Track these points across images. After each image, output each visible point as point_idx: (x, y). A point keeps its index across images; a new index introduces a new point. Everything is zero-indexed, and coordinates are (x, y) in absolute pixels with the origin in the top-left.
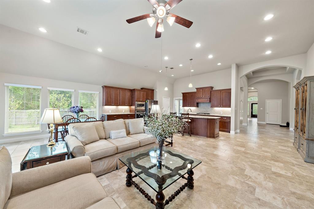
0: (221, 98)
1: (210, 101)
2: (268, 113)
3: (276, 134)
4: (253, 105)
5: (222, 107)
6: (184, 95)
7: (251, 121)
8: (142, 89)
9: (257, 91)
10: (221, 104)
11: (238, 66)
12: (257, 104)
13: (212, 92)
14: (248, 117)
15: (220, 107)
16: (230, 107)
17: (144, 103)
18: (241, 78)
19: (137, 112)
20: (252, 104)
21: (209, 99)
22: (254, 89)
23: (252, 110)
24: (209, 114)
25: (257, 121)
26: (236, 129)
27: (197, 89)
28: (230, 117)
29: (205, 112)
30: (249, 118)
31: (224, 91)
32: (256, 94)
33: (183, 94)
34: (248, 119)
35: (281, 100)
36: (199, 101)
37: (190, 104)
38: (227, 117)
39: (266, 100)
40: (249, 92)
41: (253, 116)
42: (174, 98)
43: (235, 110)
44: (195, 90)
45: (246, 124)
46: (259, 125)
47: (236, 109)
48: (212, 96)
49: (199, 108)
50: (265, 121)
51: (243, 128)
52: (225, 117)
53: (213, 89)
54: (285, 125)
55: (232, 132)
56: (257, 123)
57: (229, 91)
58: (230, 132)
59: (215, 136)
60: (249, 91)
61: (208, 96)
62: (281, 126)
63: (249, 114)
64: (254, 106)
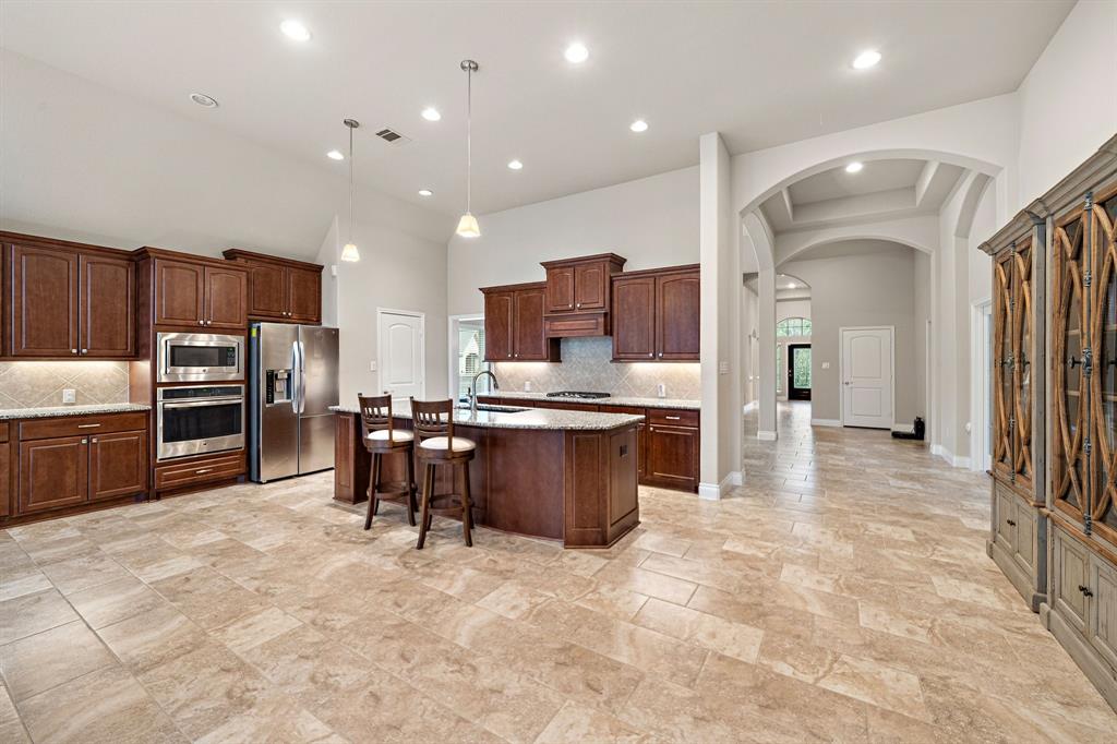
0: (659, 313)
1: (609, 332)
2: (847, 383)
3: (892, 482)
4: (795, 350)
5: (662, 360)
6: (495, 297)
7: (787, 417)
8: (231, 255)
9: (809, 299)
10: (659, 345)
11: (732, 153)
12: (808, 346)
13: (616, 284)
14: (776, 401)
15: (652, 360)
16: (697, 359)
17: (235, 341)
18: (743, 214)
19: (167, 395)
20: (791, 348)
21: (601, 320)
22: (797, 289)
23: (792, 373)
24: (609, 395)
25: (809, 415)
26: (723, 471)
27: (549, 266)
28: (697, 412)
29: (589, 384)
30: (782, 402)
31: (671, 278)
32: (804, 309)
33: (489, 293)
34: (780, 408)
35: (893, 328)
36: (560, 327)
37: (517, 347)
38: (686, 410)
39: (841, 329)
40: (778, 301)
41: (798, 395)
42: (450, 319)
43: (721, 376)
44: (541, 276)
45: (771, 436)
46: (819, 434)
47: (724, 369)
48: (615, 305)
49: (562, 365)
50: (838, 418)
51: (760, 458)
52: (674, 409)
53: (627, 268)
54: (910, 428)
55: (709, 488)
56: (812, 426)
57: (688, 276)
58: (700, 488)
59: (610, 530)
60: (779, 297)
61: (599, 301)
62: (896, 435)
63: (783, 389)
64: (800, 354)
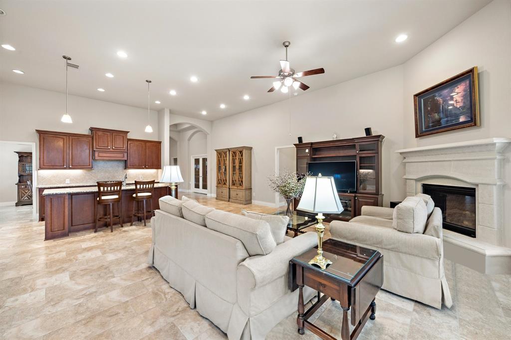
0: (146, 154)
5: (147, 168)
10: (146, 164)
13: (129, 142)
31: (149, 143)
36: (104, 155)
48: (129, 150)
61: (124, 147)
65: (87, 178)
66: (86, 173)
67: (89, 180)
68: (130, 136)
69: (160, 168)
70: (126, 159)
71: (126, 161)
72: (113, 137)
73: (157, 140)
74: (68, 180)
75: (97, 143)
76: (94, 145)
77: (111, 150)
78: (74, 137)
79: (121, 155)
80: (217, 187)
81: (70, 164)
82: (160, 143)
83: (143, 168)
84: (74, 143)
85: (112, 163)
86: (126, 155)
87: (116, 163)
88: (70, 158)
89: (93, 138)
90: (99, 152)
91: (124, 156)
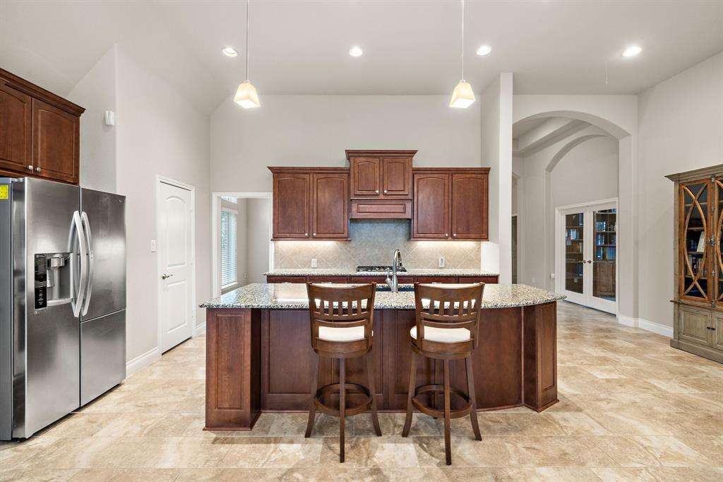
65: (343, 257)
66: (340, 248)
67: (346, 264)
68: (418, 162)
69: (487, 239)
70: (410, 217)
71: (410, 220)
72: (386, 167)
73: (478, 166)
74: (314, 260)
75: (356, 184)
76: (352, 187)
77: (382, 197)
78: (320, 176)
79: (399, 208)
80: (677, 303)
81: (315, 231)
82: (486, 172)
83: (446, 239)
84: (320, 187)
85: (385, 225)
86: (409, 205)
87: (391, 228)
88: (315, 217)
89: (349, 174)
90: (360, 202)
91: (405, 209)
